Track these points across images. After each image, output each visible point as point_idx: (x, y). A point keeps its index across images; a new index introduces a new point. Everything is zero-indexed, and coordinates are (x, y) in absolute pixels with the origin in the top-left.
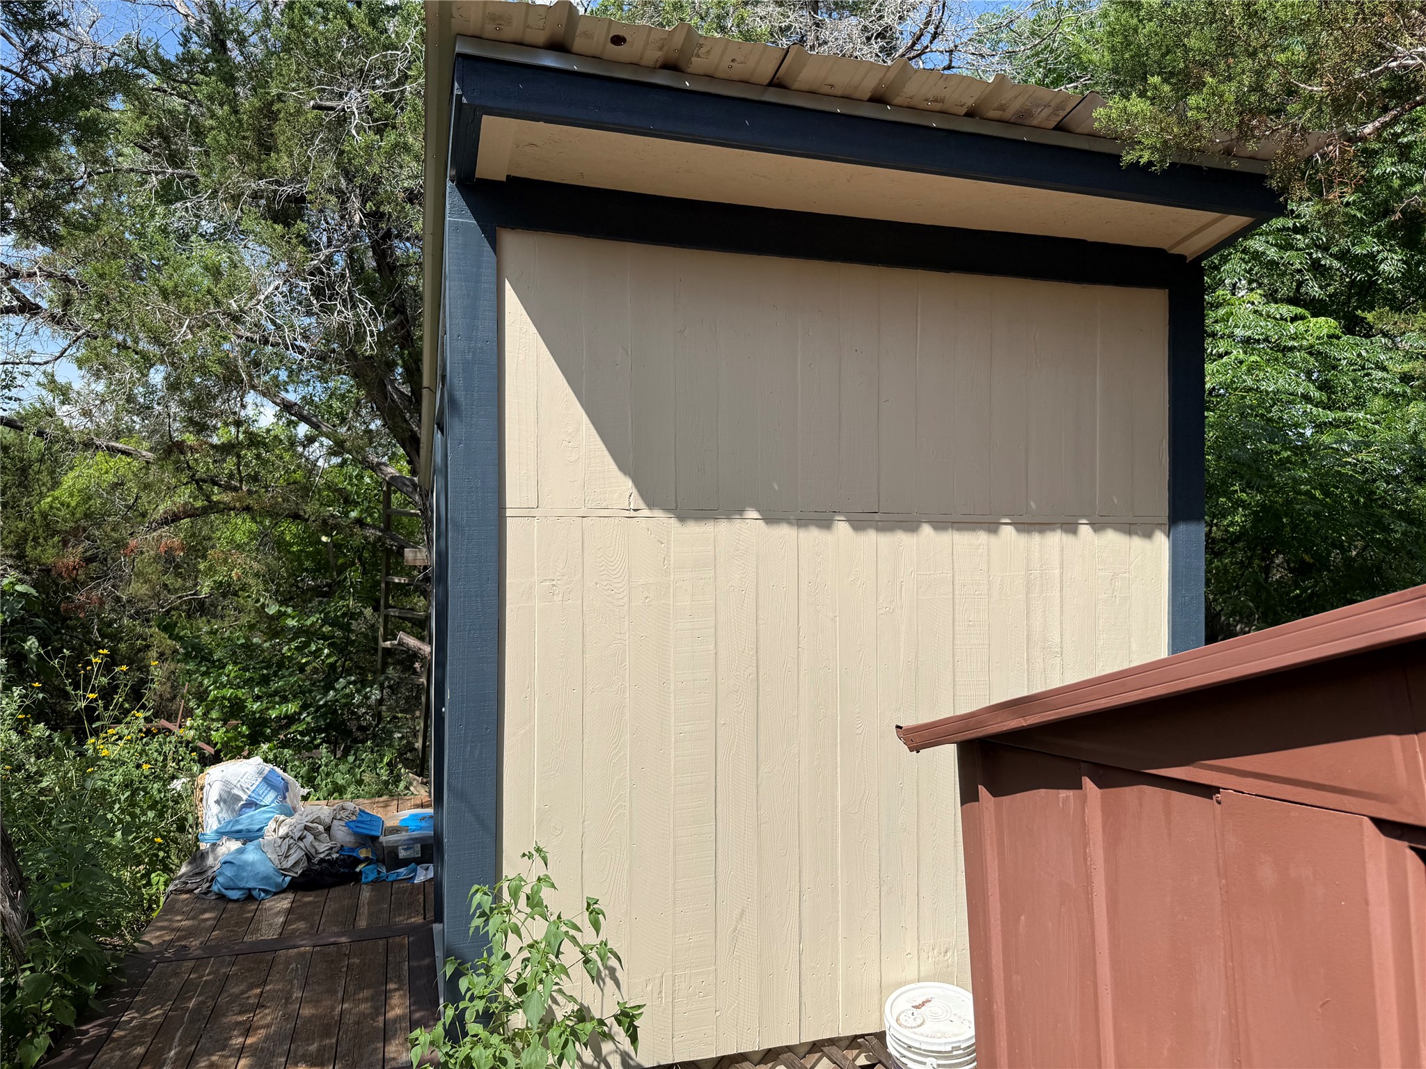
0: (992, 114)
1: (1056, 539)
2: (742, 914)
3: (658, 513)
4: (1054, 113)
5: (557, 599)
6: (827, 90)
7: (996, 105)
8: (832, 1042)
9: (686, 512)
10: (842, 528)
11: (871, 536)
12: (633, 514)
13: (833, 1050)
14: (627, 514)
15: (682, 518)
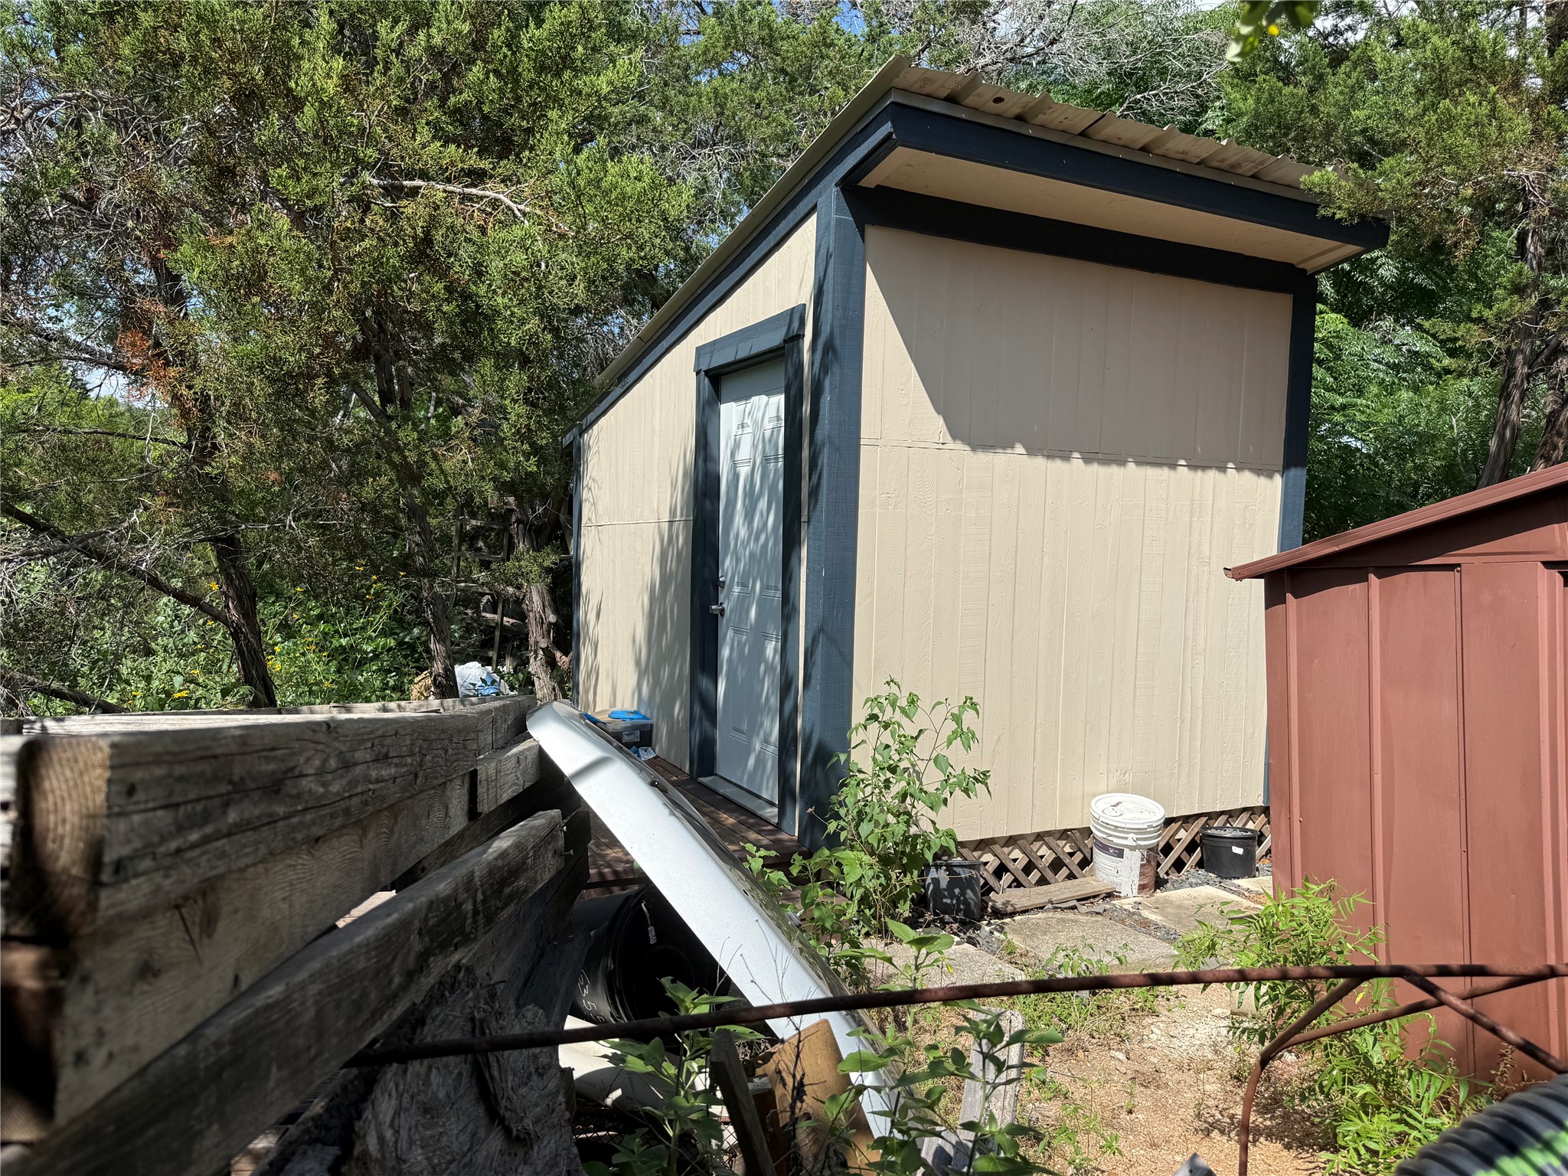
0: (1215, 164)
1: (1212, 474)
2: (999, 739)
3: (959, 445)
4: (1255, 167)
5: (891, 507)
6: (1116, 141)
7: (1220, 158)
8: (1049, 833)
9: (978, 444)
10: (1077, 461)
11: (1095, 467)
12: (941, 446)
13: (1049, 840)
14: (938, 446)
15: (974, 449)
